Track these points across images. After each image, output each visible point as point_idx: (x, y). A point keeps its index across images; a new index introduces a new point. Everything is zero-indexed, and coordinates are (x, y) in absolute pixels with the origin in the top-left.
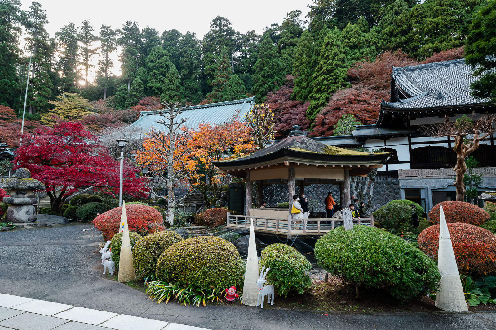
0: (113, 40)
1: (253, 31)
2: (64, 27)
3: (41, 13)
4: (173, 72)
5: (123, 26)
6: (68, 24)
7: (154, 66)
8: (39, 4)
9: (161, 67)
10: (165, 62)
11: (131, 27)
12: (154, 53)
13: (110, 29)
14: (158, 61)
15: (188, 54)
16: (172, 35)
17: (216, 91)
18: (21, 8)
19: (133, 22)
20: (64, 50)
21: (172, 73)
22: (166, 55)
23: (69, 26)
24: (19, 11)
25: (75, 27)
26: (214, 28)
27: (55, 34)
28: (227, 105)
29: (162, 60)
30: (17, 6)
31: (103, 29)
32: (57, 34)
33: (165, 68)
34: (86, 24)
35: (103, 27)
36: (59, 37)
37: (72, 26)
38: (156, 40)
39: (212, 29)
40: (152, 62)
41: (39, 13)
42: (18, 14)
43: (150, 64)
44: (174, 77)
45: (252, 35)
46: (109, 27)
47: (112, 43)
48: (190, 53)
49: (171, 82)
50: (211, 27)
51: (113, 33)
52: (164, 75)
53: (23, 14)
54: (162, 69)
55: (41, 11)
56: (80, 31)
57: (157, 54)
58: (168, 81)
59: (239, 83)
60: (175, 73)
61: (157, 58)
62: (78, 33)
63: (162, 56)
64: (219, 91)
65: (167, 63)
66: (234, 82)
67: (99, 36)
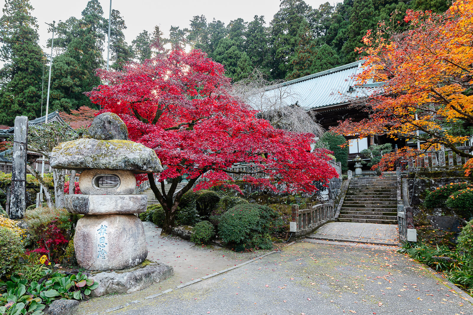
0: (181, 40)
1: (328, 3)
2: (139, 35)
3: (120, 20)
4: (244, 59)
5: (191, 22)
6: (142, 32)
7: (223, 58)
8: (118, 12)
9: (230, 57)
10: (234, 51)
11: (198, 22)
12: (222, 45)
13: (178, 29)
14: (227, 52)
15: (257, 39)
16: (238, 24)
17: (298, 70)
18: (103, 16)
19: (200, 16)
20: (140, 56)
21: (243, 61)
22: (233, 45)
23: (143, 33)
24: (102, 19)
25: (148, 33)
26: (284, 7)
27: (132, 42)
28: (332, 73)
29: (231, 50)
30: (100, 14)
31: (172, 31)
32: (134, 42)
33: (234, 59)
34: (157, 28)
35: (173, 29)
36: (136, 44)
37: (146, 33)
38: (223, 31)
39: (281, 7)
40: (220, 54)
41: (118, 20)
42: (101, 22)
43: (218, 57)
44: (246, 64)
45: (326, 7)
46: (177, 28)
47: (181, 43)
48: (259, 37)
49: (242, 70)
50: (280, 6)
51: (181, 33)
52: (235, 65)
53: (105, 21)
54: (231, 60)
55: (120, 18)
56: (152, 37)
57: (225, 46)
58: (239, 70)
59: (331, 53)
60: (246, 60)
61: (225, 49)
62: (151, 39)
63: (230, 47)
64: (302, 69)
65: (236, 52)
66: (325, 53)
67: (169, 38)
